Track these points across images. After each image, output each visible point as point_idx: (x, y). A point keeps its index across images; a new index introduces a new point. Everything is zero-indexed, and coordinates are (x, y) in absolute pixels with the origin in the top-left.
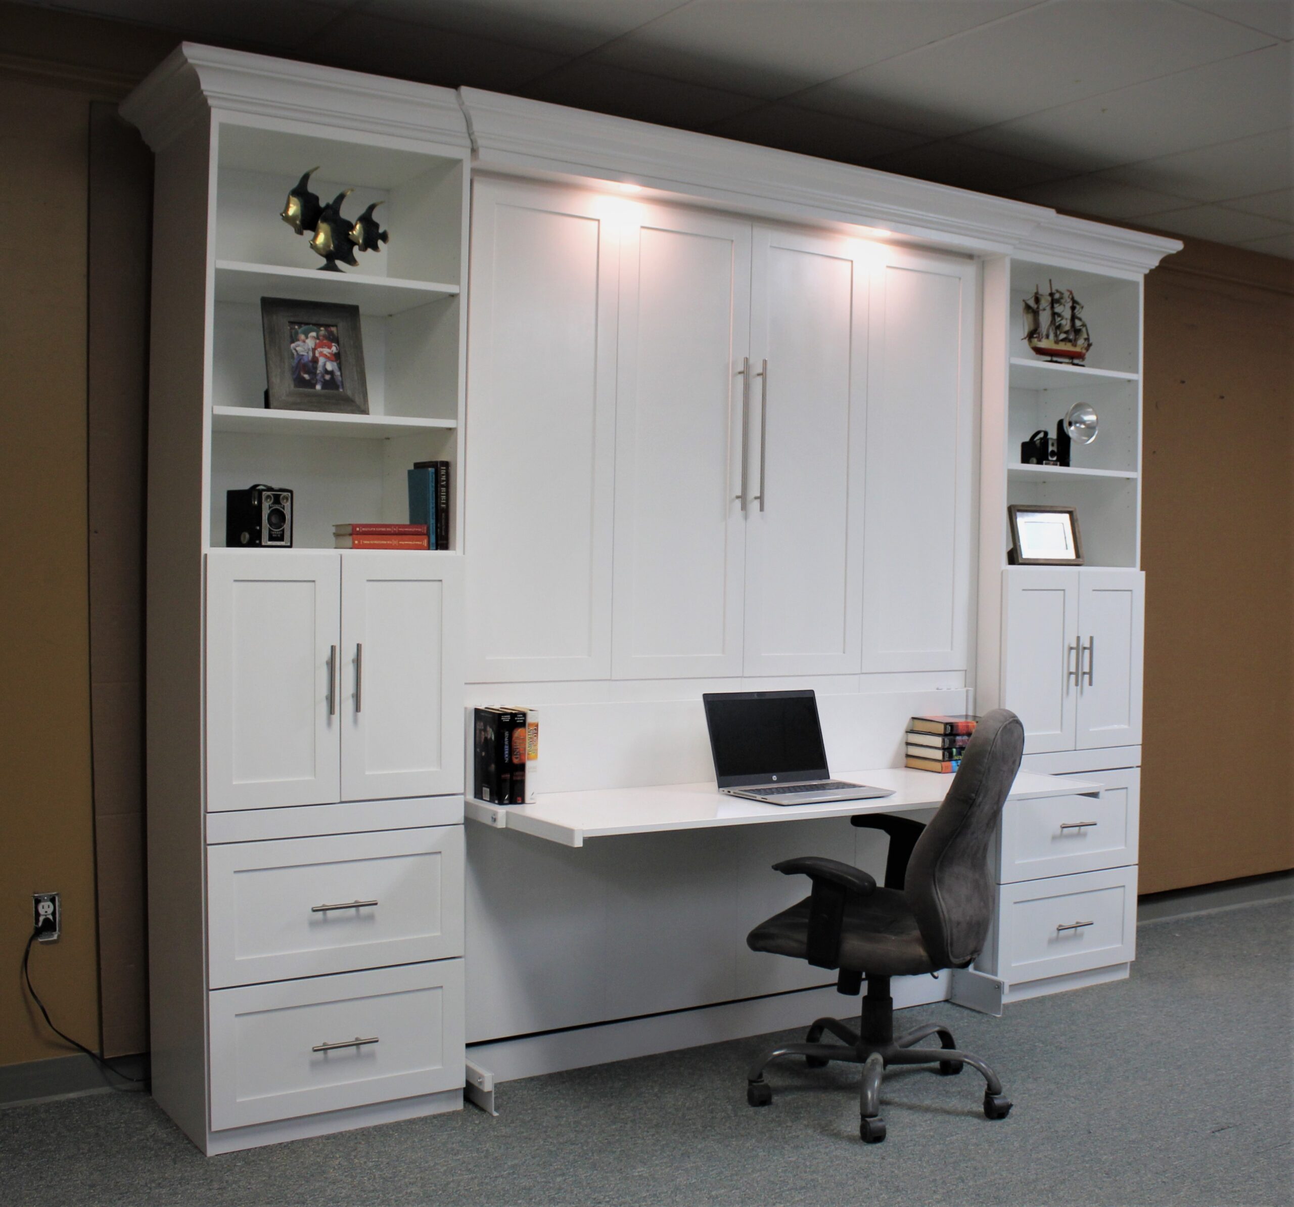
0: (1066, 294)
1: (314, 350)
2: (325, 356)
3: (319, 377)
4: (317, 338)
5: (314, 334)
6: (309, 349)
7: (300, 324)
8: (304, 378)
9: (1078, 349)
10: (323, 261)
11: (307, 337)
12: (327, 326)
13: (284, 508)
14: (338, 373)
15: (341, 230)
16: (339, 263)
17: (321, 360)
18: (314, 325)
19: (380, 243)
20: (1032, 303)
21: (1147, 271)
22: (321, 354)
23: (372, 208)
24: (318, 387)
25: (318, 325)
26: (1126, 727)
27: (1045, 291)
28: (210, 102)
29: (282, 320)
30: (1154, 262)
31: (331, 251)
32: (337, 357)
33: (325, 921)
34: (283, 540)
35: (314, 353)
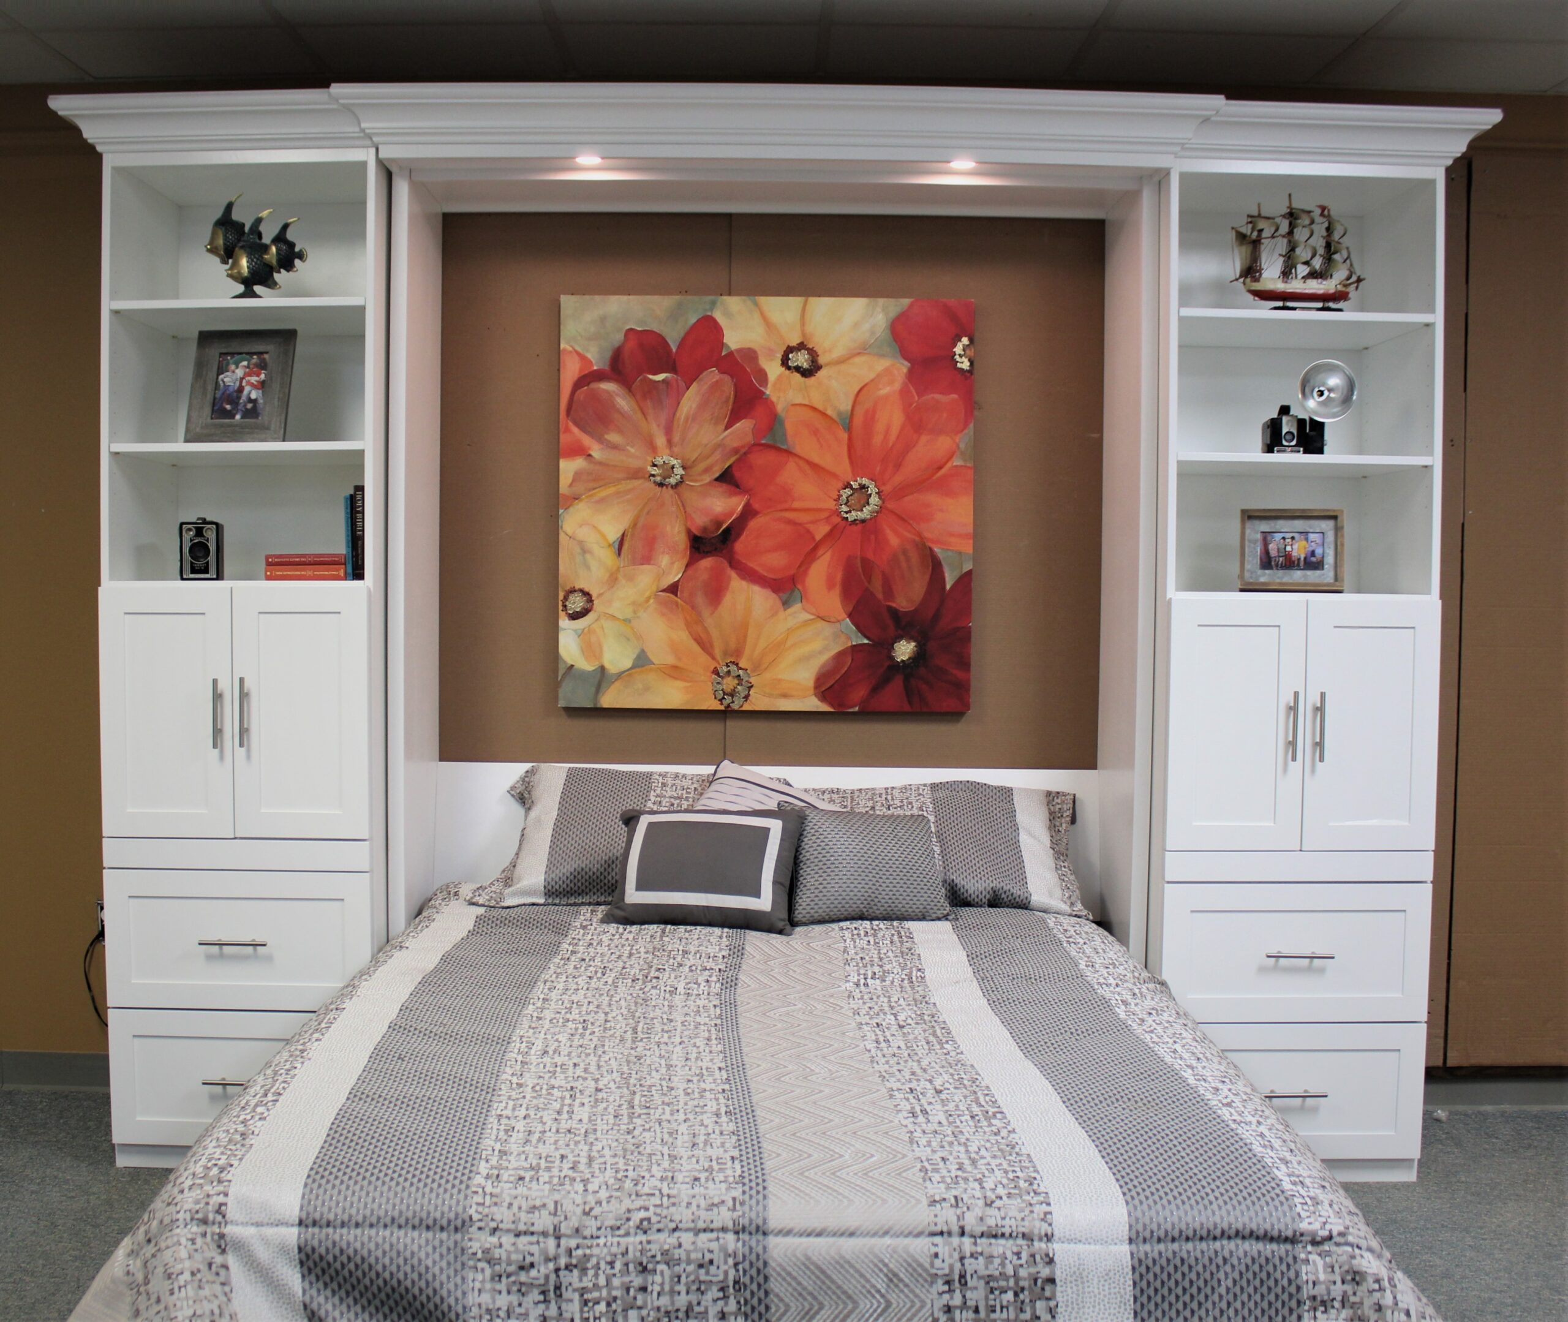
0: (1317, 213)
1: (242, 379)
2: (252, 385)
3: (240, 407)
4: (248, 367)
5: (245, 363)
6: (237, 380)
7: (232, 354)
8: (225, 409)
10: (241, 288)
11: (237, 367)
12: (260, 354)
13: (207, 541)
14: (261, 401)
15: (259, 255)
16: (258, 289)
17: (247, 389)
18: (247, 353)
19: (297, 262)
20: (1246, 230)
21: (1450, 162)
22: (249, 383)
23: (286, 227)
24: (238, 417)
25: (251, 354)
26: (1407, 824)
27: (1276, 211)
28: (99, 149)
29: (214, 352)
30: (1459, 147)
31: (246, 277)
32: (262, 385)
34: (207, 572)
35: (241, 382)
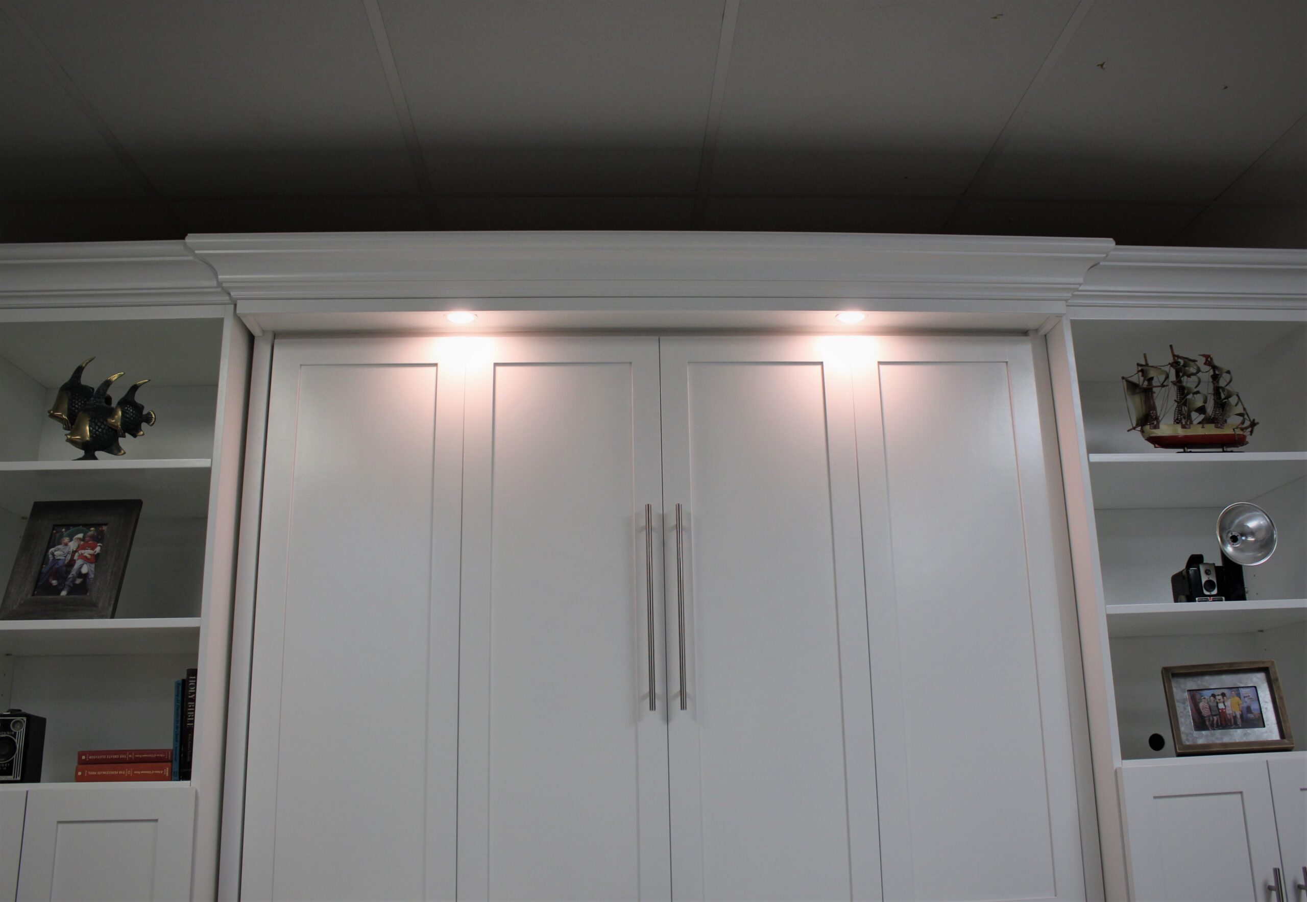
0: (1201, 361)
1: (74, 552)
2: (86, 560)
3: (68, 583)
4: (83, 539)
5: (81, 536)
6: (68, 553)
7: (68, 526)
8: (50, 585)
9: (1227, 431)
10: (82, 453)
11: (71, 540)
12: (98, 525)
13: (14, 736)
14: (92, 576)
15: (101, 418)
17: (79, 563)
18: (85, 525)
19: (144, 426)
20: (1137, 379)
22: (82, 557)
23: (134, 389)
24: (64, 593)
25: (88, 526)
29: (47, 524)
31: (88, 441)
32: (96, 559)
34: (10, 774)
35: (73, 556)
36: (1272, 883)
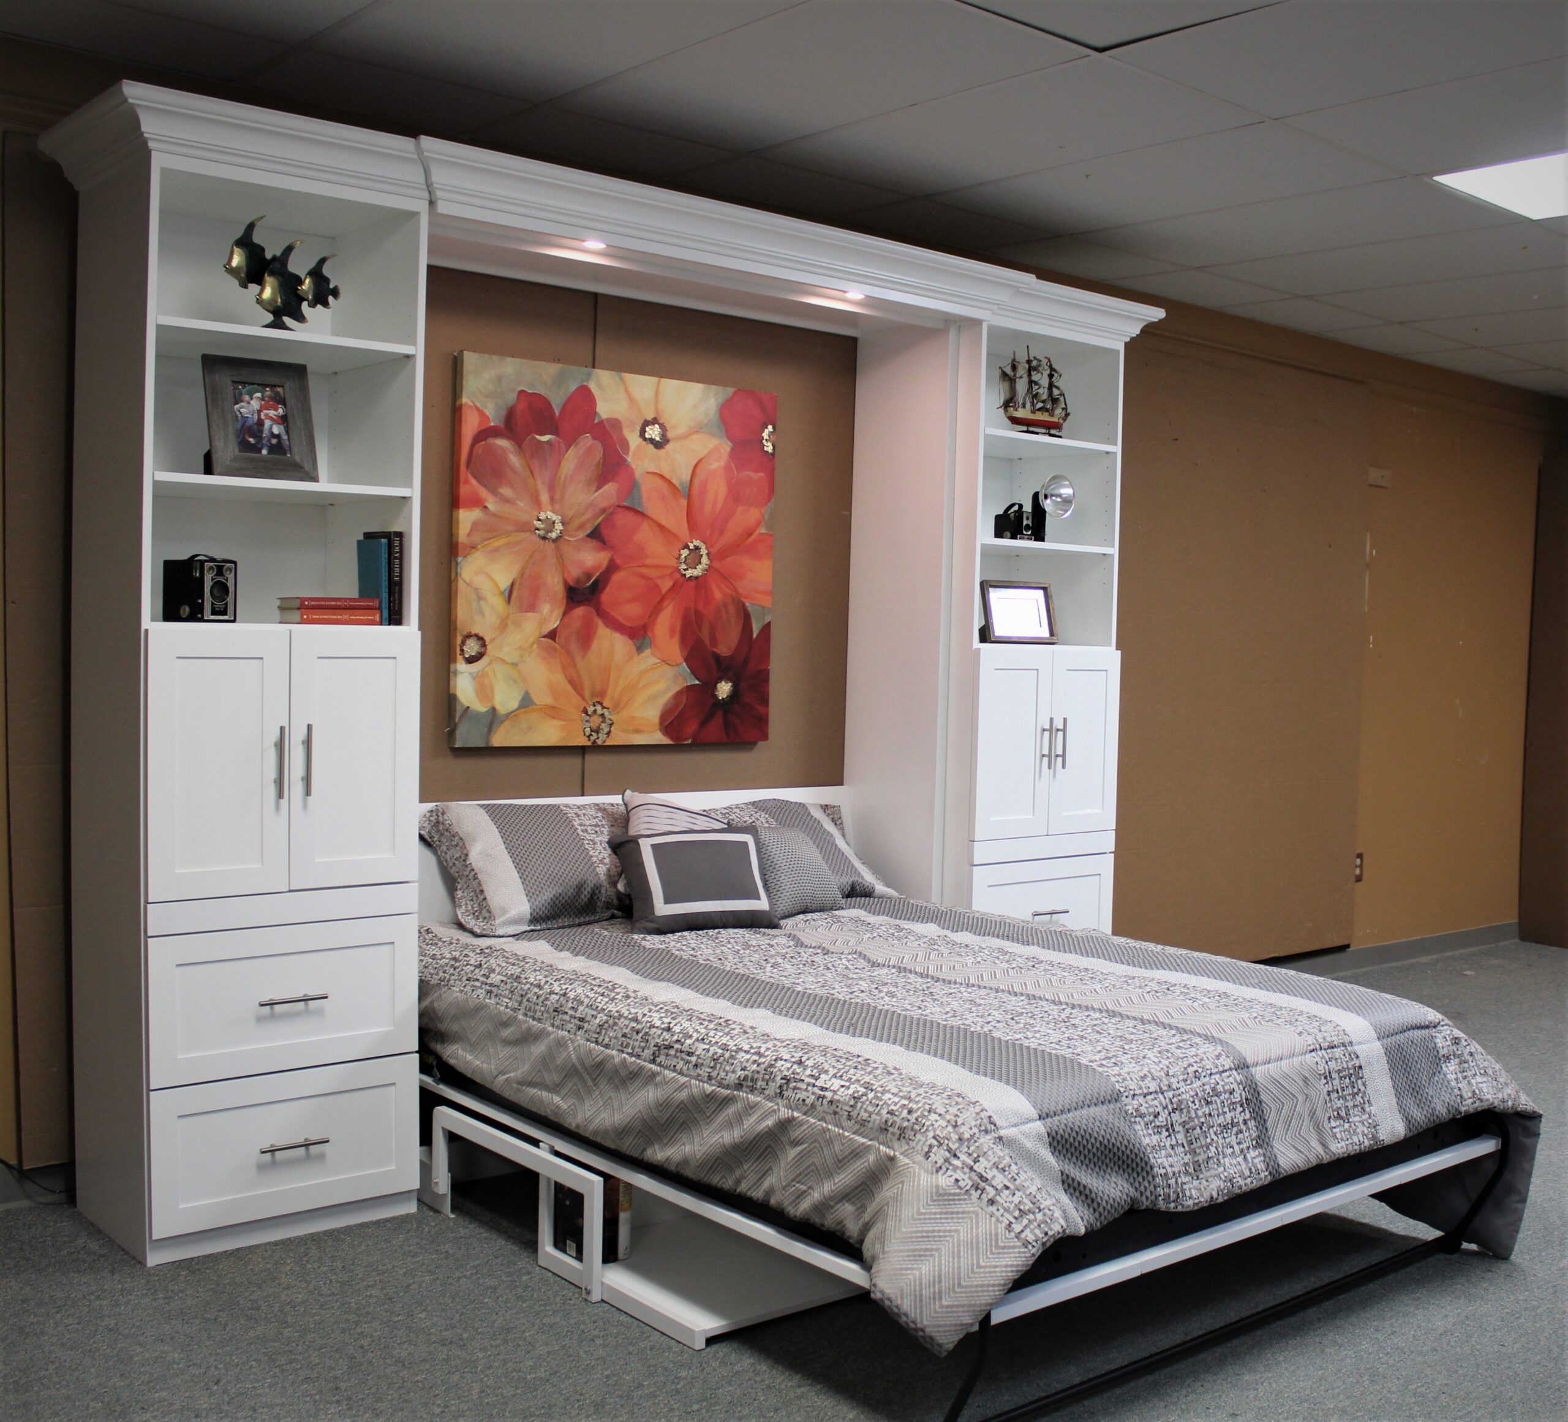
0: (1044, 361)
1: (259, 412)
2: (271, 418)
3: (264, 442)
4: (263, 399)
5: (259, 395)
6: (254, 412)
7: (244, 383)
8: (249, 442)
9: (1055, 419)
10: (270, 318)
11: (252, 398)
12: (273, 386)
13: (227, 580)
14: (285, 437)
15: (289, 284)
16: (287, 320)
17: (267, 423)
18: (259, 385)
19: (331, 299)
20: (1008, 370)
21: (1128, 340)
22: (267, 416)
23: (322, 261)
24: (264, 452)
26: (1101, 811)
27: (1022, 357)
28: (151, 144)
29: (224, 379)
30: (1136, 331)
31: (279, 307)
32: (284, 420)
33: (273, 1016)
34: (226, 614)
35: (259, 416)
36: (1047, 727)
